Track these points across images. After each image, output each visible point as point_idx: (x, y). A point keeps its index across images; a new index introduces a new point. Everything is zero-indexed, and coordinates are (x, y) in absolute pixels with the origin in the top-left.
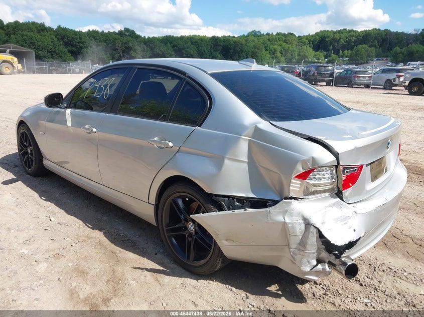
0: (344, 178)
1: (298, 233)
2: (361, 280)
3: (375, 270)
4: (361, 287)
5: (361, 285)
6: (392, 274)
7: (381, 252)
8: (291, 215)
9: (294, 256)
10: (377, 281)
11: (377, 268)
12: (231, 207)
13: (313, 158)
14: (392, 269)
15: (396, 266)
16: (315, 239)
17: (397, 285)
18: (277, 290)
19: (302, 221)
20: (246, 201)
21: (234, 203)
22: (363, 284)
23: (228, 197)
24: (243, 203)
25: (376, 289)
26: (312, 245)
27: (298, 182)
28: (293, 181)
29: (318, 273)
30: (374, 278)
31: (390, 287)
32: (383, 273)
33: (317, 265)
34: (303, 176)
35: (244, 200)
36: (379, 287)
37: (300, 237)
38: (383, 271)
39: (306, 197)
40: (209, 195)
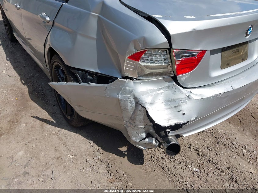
0: (177, 63)
1: (129, 109)
2: (199, 151)
3: (218, 143)
4: (198, 156)
5: (198, 154)
6: (232, 149)
7: (233, 128)
8: (124, 93)
9: (127, 127)
10: (215, 154)
11: (221, 141)
12: (84, 80)
13: (144, 38)
14: (234, 144)
15: (240, 142)
16: (142, 117)
17: (231, 160)
18: (125, 152)
19: (133, 100)
20: (96, 76)
21: (86, 77)
22: (200, 154)
23: (82, 70)
24: (93, 77)
25: (209, 161)
26: (140, 121)
27: (131, 62)
28: (126, 61)
29: (145, 145)
30: (213, 151)
31: (224, 161)
32: (224, 147)
33: (145, 138)
34: (136, 57)
35: (94, 74)
36: (213, 159)
37: (132, 113)
38: (225, 145)
39: (140, 78)
40: (68, 67)
